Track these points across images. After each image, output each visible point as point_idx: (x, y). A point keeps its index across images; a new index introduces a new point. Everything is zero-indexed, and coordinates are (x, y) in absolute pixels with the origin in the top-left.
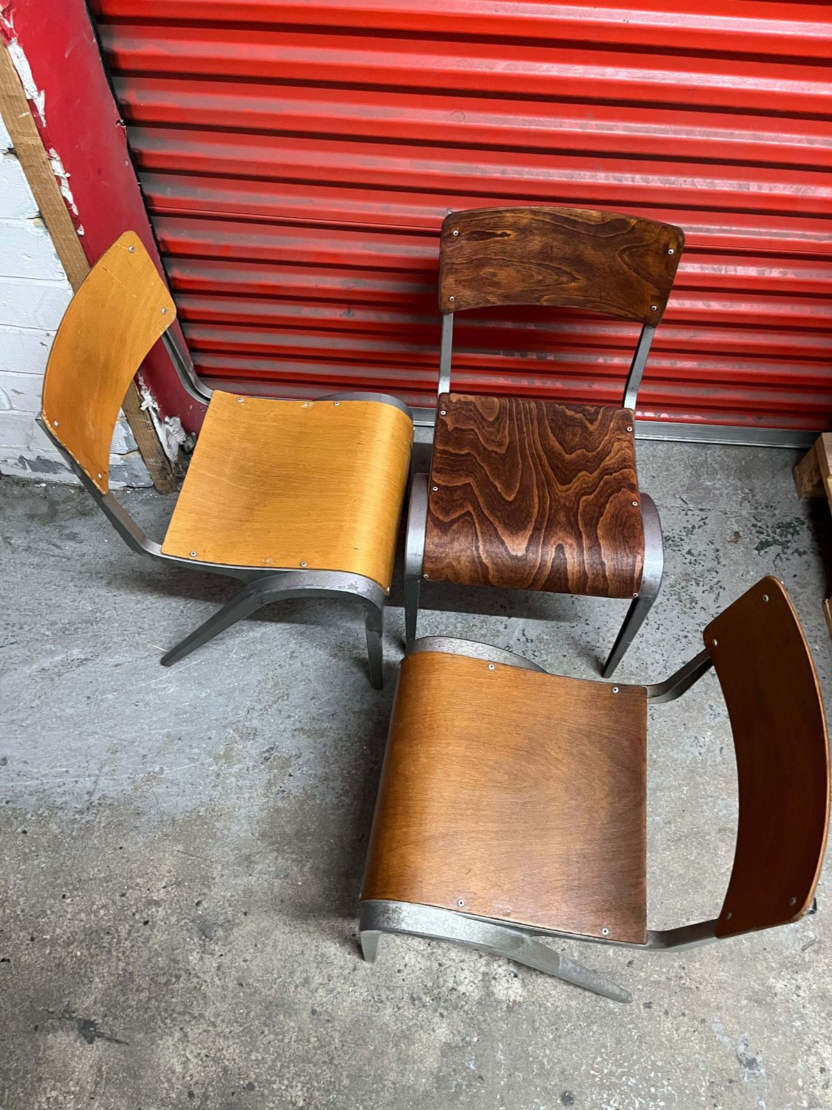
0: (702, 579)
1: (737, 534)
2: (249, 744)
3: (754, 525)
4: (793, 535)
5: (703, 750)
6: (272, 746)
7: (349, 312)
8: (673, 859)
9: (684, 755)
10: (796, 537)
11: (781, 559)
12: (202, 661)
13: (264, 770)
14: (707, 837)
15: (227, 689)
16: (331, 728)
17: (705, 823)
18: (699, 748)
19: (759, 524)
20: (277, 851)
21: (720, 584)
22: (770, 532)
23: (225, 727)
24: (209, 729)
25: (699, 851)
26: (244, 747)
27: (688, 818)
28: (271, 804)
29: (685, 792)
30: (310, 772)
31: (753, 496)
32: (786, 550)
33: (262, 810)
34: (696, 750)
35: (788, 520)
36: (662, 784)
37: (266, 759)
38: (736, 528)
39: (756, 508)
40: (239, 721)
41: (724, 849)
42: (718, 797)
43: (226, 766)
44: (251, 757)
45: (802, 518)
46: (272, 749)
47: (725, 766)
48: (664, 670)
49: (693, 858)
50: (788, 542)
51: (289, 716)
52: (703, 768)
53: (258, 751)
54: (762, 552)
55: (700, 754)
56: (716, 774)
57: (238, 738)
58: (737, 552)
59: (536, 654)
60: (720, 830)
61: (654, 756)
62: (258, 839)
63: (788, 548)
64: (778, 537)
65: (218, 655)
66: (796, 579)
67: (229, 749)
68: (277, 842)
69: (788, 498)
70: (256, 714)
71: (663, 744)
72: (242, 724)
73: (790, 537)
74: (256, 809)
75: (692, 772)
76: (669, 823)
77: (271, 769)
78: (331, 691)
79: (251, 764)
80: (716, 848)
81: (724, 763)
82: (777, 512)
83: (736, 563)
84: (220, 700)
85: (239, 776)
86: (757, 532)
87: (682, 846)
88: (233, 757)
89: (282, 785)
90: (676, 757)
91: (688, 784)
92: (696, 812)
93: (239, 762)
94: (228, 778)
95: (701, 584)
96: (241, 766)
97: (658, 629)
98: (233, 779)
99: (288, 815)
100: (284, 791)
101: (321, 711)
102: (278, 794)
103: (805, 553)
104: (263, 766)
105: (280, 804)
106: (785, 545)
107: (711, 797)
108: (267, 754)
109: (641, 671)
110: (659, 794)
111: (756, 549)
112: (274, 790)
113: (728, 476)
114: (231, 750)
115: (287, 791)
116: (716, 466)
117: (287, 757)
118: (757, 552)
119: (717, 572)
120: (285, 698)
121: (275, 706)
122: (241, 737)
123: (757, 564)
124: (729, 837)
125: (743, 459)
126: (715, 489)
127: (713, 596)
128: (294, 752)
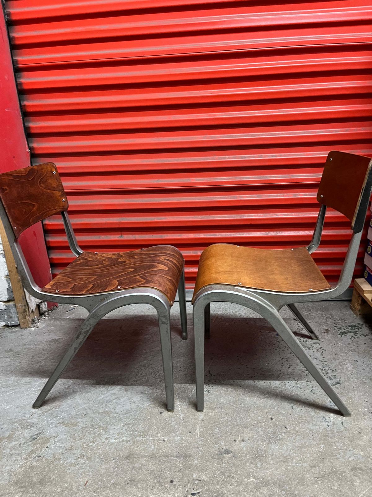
0: (311, 347)
1: (327, 330)
2: (26, 431)
3: (335, 327)
4: (358, 329)
5: (330, 424)
6: (41, 432)
7: (121, 236)
8: (321, 489)
9: (317, 427)
10: (360, 330)
11: (355, 338)
12: (13, 393)
13: (31, 445)
14: (344, 475)
15: (23, 405)
16: (82, 422)
17: (340, 466)
18: (327, 423)
19: (338, 326)
20: (23, 492)
21: (322, 348)
22: (345, 329)
23: (14, 423)
24: (3, 424)
25: (339, 483)
26: (22, 433)
27: (327, 463)
28: (29, 464)
29: (322, 447)
30: (60, 445)
31: (332, 317)
32: (356, 335)
33: (21, 467)
34: (325, 425)
35: (354, 324)
36: (305, 444)
37: (34, 439)
38: (326, 328)
39: (335, 321)
40: (24, 420)
41: (358, 481)
42: (346, 450)
43: (7, 443)
44: (24, 438)
45: (361, 323)
46: (40, 433)
47: (347, 432)
48: (296, 385)
49: (336, 488)
50: (357, 332)
51: (57, 416)
52: (332, 434)
53: (30, 435)
54: (343, 336)
55: (328, 426)
56: (342, 436)
57: (20, 428)
58: (329, 336)
59: (217, 381)
60: (352, 470)
61: (297, 428)
62: (12, 485)
63: (357, 334)
64: (349, 330)
65: (24, 389)
66: (365, 345)
67: (12, 434)
68: (25, 487)
69: (351, 317)
70: (36, 416)
71: (302, 422)
72: (25, 421)
73: (357, 330)
74: (17, 466)
75: (324, 436)
76: (314, 467)
77: (36, 444)
78: (87, 403)
79: (23, 442)
80: (352, 481)
81: (346, 430)
82: (347, 322)
83: (330, 340)
84: (17, 410)
85: (14, 448)
86: (338, 329)
87: (326, 481)
88: (13, 438)
89: (39, 452)
90: (313, 428)
91: (323, 443)
92: (332, 459)
93: (16, 440)
94: (5, 449)
95: (311, 349)
96: (16, 443)
97: (289, 367)
98: (8, 450)
99: (38, 470)
100: (40, 456)
101: (78, 413)
102: (35, 458)
103: (367, 335)
104: (30, 443)
105: (35, 464)
106: (355, 333)
107: (341, 449)
108: (35, 436)
109: (282, 386)
110: (303, 450)
111: (339, 335)
112: (34, 455)
113: (317, 311)
114: (13, 434)
115: (42, 456)
116: (310, 308)
117: (48, 438)
118: (340, 336)
119: (320, 344)
120: (58, 407)
121: (50, 412)
122: (22, 428)
123: (342, 340)
124: (359, 473)
125: (323, 305)
126: (311, 315)
127: (319, 353)
128: (53, 435)
